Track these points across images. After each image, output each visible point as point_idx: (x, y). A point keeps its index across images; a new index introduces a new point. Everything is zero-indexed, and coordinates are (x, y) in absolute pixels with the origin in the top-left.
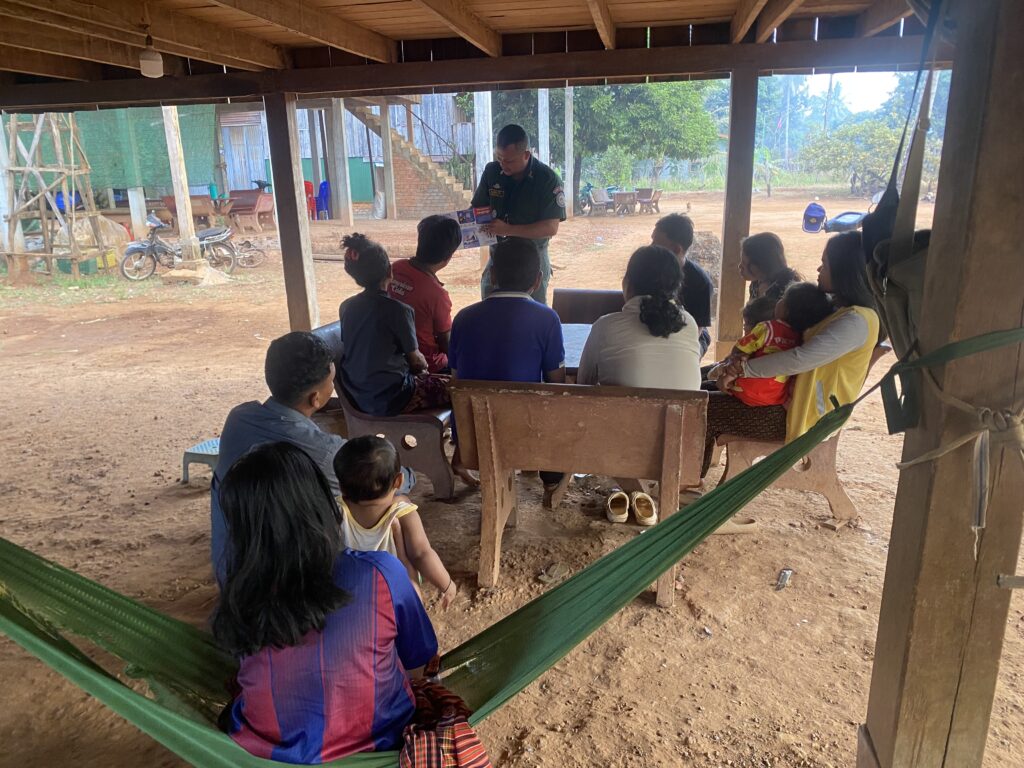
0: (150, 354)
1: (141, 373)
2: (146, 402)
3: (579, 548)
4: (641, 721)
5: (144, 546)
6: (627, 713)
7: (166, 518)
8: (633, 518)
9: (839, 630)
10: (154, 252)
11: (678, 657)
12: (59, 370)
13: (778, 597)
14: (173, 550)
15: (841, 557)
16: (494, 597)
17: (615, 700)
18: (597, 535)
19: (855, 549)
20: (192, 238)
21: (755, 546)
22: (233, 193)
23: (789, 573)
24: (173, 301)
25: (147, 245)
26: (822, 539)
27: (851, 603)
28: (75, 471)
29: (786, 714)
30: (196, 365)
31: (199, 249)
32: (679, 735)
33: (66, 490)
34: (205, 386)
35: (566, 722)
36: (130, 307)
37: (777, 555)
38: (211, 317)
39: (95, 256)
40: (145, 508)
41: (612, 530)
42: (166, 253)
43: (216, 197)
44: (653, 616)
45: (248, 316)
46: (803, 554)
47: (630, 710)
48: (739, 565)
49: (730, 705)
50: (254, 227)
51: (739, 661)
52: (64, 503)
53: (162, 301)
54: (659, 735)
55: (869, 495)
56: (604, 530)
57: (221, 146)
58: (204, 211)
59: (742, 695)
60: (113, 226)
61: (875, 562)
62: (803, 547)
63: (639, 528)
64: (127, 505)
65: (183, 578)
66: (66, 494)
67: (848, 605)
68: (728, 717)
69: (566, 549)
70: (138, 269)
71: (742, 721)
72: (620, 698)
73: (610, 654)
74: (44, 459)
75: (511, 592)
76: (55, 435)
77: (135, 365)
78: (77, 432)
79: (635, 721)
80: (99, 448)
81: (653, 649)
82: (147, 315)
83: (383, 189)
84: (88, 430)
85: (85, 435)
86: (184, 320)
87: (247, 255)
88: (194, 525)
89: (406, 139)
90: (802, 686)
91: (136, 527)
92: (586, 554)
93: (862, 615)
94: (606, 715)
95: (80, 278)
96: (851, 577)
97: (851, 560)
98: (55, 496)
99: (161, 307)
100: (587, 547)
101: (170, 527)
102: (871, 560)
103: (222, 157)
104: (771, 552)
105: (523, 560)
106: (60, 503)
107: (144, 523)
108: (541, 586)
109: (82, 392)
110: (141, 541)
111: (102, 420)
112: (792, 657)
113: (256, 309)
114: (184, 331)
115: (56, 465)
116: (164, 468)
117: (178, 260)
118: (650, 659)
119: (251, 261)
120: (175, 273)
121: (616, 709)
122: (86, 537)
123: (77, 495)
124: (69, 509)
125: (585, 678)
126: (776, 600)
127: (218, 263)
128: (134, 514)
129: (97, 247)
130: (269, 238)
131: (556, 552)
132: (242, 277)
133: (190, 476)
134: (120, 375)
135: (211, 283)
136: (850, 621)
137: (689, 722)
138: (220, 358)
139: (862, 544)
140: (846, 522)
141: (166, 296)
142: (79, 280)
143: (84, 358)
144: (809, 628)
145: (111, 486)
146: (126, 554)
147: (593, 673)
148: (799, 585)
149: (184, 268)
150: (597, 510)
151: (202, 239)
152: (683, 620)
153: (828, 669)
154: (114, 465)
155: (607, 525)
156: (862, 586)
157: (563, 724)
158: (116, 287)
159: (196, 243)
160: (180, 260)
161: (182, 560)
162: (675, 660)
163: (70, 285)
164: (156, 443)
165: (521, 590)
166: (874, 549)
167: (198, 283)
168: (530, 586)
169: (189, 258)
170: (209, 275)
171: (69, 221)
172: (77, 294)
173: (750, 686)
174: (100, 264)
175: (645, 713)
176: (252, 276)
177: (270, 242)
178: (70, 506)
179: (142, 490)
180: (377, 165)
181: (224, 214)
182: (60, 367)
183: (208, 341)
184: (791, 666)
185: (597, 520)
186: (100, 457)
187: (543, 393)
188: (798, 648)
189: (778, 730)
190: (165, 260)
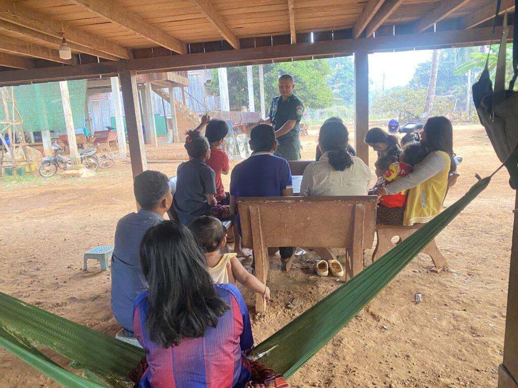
0: (58, 211)
1: (55, 219)
2: (59, 232)
3: (306, 290)
4: (362, 378)
5: (66, 303)
6: (353, 373)
7: (77, 288)
8: (331, 274)
9: (455, 322)
10: (56, 162)
11: (373, 342)
12: (9, 221)
13: (418, 308)
14: (82, 305)
15: (445, 286)
16: (265, 317)
17: (344, 367)
18: (314, 283)
19: (451, 282)
20: (76, 154)
21: (398, 283)
22: (96, 132)
23: (420, 295)
24: (67, 185)
25: (53, 159)
26: (432, 278)
27: (457, 308)
28: (23, 268)
29: (440, 368)
30: (83, 214)
31: (80, 159)
32: (385, 383)
33: (19, 278)
34: (90, 223)
35: (320, 381)
36: (45, 189)
37: (412, 287)
38: (88, 191)
39: (25, 165)
40: (64, 284)
41: (321, 280)
42: (62, 163)
43: (87, 135)
44: (354, 322)
45: (108, 190)
46: (424, 285)
47: (355, 371)
48: (392, 293)
49: (409, 366)
50: (107, 149)
51: (406, 342)
52: (18, 285)
53: (62, 186)
54: (374, 384)
55: (450, 255)
56: (317, 280)
57: (89, 110)
58: (81, 142)
59: (413, 360)
60: (34, 151)
61: (463, 287)
62: (423, 282)
63: (336, 278)
64: (54, 284)
65: (90, 319)
66: (19, 280)
67: (456, 310)
68: (410, 372)
69: (299, 290)
70: (48, 171)
71: (418, 374)
72: (347, 366)
73: (336, 343)
74: (5, 263)
75: (274, 315)
76: (10, 251)
77: (51, 216)
78: (22, 249)
79: (359, 377)
80: (36, 256)
81: (358, 339)
82: (54, 192)
83: (172, 128)
84: (28, 248)
85: (26, 251)
86: (74, 194)
87: (104, 162)
88: (93, 292)
89: (182, 104)
90: (445, 353)
91: (60, 294)
92: (311, 293)
93: (465, 314)
94: (342, 376)
95: (17, 177)
96: (454, 295)
97: (451, 287)
98: (12, 281)
99: (61, 188)
100: (310, 289)
101: (79, 293)
102: (460, 286)
103: (90, 115)
104: (408, 286)
105: (277, 297)
106: (16, 285)
107: (65, 292)
108: (290, 310)
109: (23, 229)
110: (64, 301)
111: (35, 242)
112: (434, 338)
113: (112, 187)
114: (75, 199)
115: (12, 266)
116: (72, 264)
117: (69, 166)
118: (358, 344)
119: (106, 165)
120: (67, 172)
121: (346, 372)
122: (32, 301)
123: (25, 280)
124: (21, 288)
125: (325, 357)
126: (417, 309)
127: (90, 166)
128: (58, 287)
129: (26, 161)
130: (115, 154)
131: (294, 293)
132: (103, 173)
133: (88, 267)
134: (43, 221)
135: (87, 176)
136: (460, 317)
137: (389, 376)
138: (96, 210)
139: (453, 279)
140: (442, 269)
141: (63, 183)
142: (16, 178)
143: (22, 214)
144: (439, 323)
145: (44, 275)
146: (56, 309)
147: (328, 354)
148: (427, 301)
149: (72, 169)
150: (310, 270)
151: (81, 155)
152: (371, 323)
153: (456, 343)
154: (44, 264)
155: (318, 278)
156: (461, 299)
157: (319, 382)
158: (36, 181)
159: (79, 157)
160: (70, 166)
161: (88, 310)
162: (371, 344)
163: (12, 181)
164: (66, 252)
165: (279, 313)
166: (461, 281)
167: (80, 177)
168: (284, 311)
169: (75, 164)
170: (85, 173)
171: (12, 148)
172: (16, 185)
173: (416, 355)
174: (27, 169)
175: (363, 373)
176: (107, 172)
177: (115, 155)
178: (22, 286)
179: (62, 275)
180: (168, 118)
181: (91, 143)
182: (10, 219)
183: (88, 203)
184: (435, 343)
185: (312, 275)
186: (36, 260)
187: (289, 202)
188: (436, 333)
189: (439, 376)
190: (62, 166)
